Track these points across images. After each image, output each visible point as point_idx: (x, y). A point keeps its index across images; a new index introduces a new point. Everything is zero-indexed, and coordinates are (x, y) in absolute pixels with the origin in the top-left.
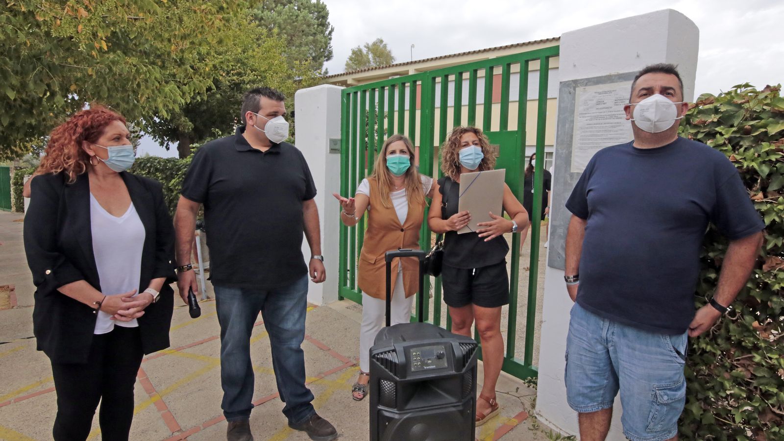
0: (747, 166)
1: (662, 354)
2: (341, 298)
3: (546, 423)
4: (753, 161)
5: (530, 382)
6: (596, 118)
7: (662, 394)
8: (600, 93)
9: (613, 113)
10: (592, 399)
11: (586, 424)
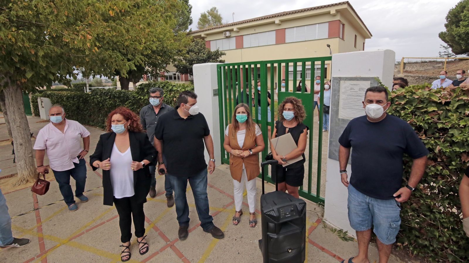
0: (419, 124)
1: (392, 207)
2: (222, 163)
3: (329, 224)
4: (421, 122)
5: (320, 204)
6: (350, 95)
7: (393, 224)
8: (352, 85)
9: (358, 94)
10: (363, 225)
11: (360, 236)
